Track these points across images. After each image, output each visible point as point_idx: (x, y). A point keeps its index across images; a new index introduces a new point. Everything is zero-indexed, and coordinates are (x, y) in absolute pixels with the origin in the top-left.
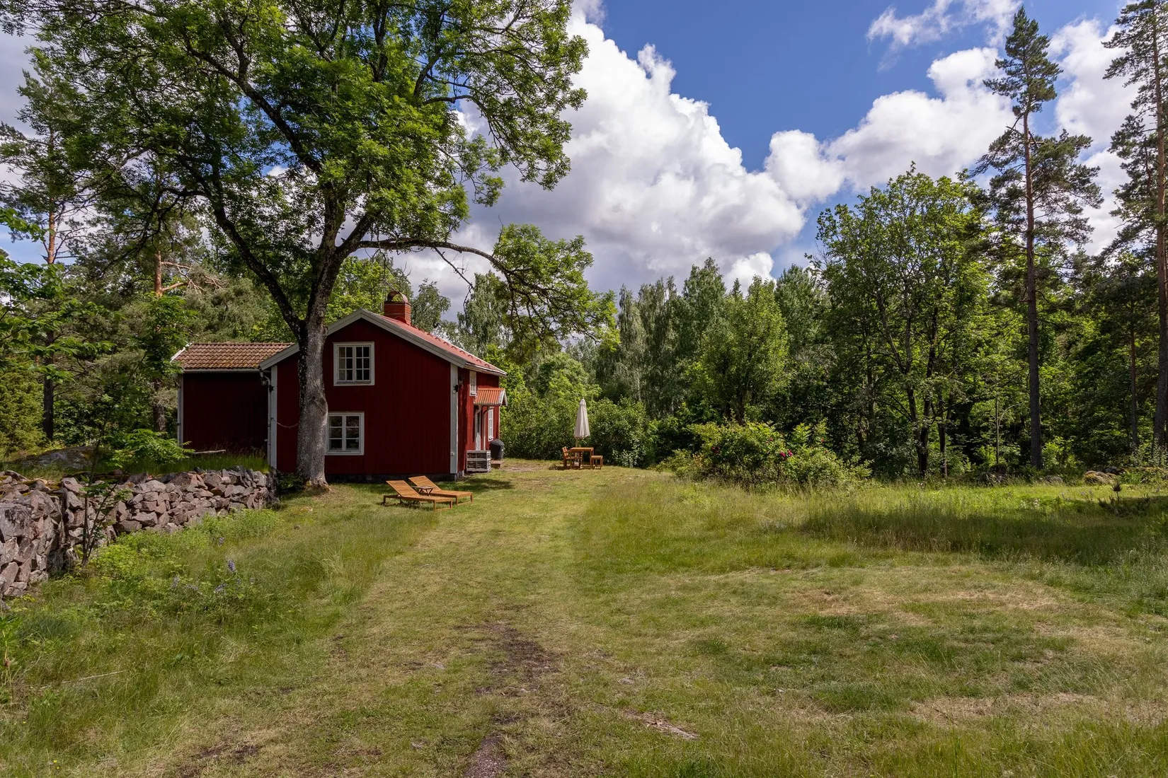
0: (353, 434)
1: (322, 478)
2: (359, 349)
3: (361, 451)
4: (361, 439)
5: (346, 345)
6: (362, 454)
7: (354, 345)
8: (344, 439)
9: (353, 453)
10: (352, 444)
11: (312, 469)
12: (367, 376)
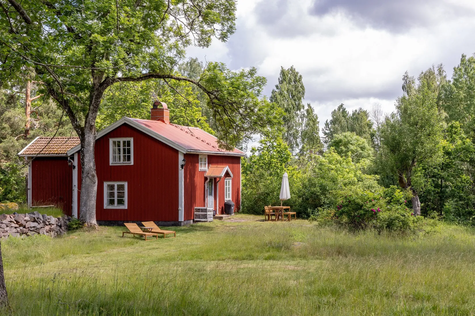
0: (121, 195)
1: (94, 221)
2: (124, 142)
3: (125, 207)
4: (126, 199)
5: (116, 140)
6: (126, 208)
7: (122, 140)
8: (116, 199)
9: (121, 207)
10: (121, 202)
11: (88, 216)
12: (129, 158)
